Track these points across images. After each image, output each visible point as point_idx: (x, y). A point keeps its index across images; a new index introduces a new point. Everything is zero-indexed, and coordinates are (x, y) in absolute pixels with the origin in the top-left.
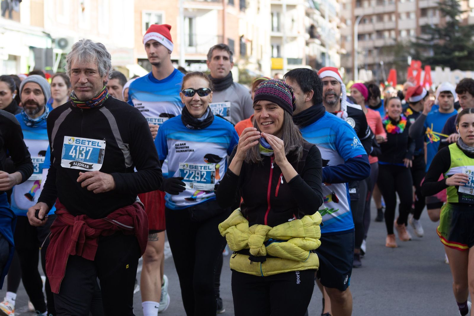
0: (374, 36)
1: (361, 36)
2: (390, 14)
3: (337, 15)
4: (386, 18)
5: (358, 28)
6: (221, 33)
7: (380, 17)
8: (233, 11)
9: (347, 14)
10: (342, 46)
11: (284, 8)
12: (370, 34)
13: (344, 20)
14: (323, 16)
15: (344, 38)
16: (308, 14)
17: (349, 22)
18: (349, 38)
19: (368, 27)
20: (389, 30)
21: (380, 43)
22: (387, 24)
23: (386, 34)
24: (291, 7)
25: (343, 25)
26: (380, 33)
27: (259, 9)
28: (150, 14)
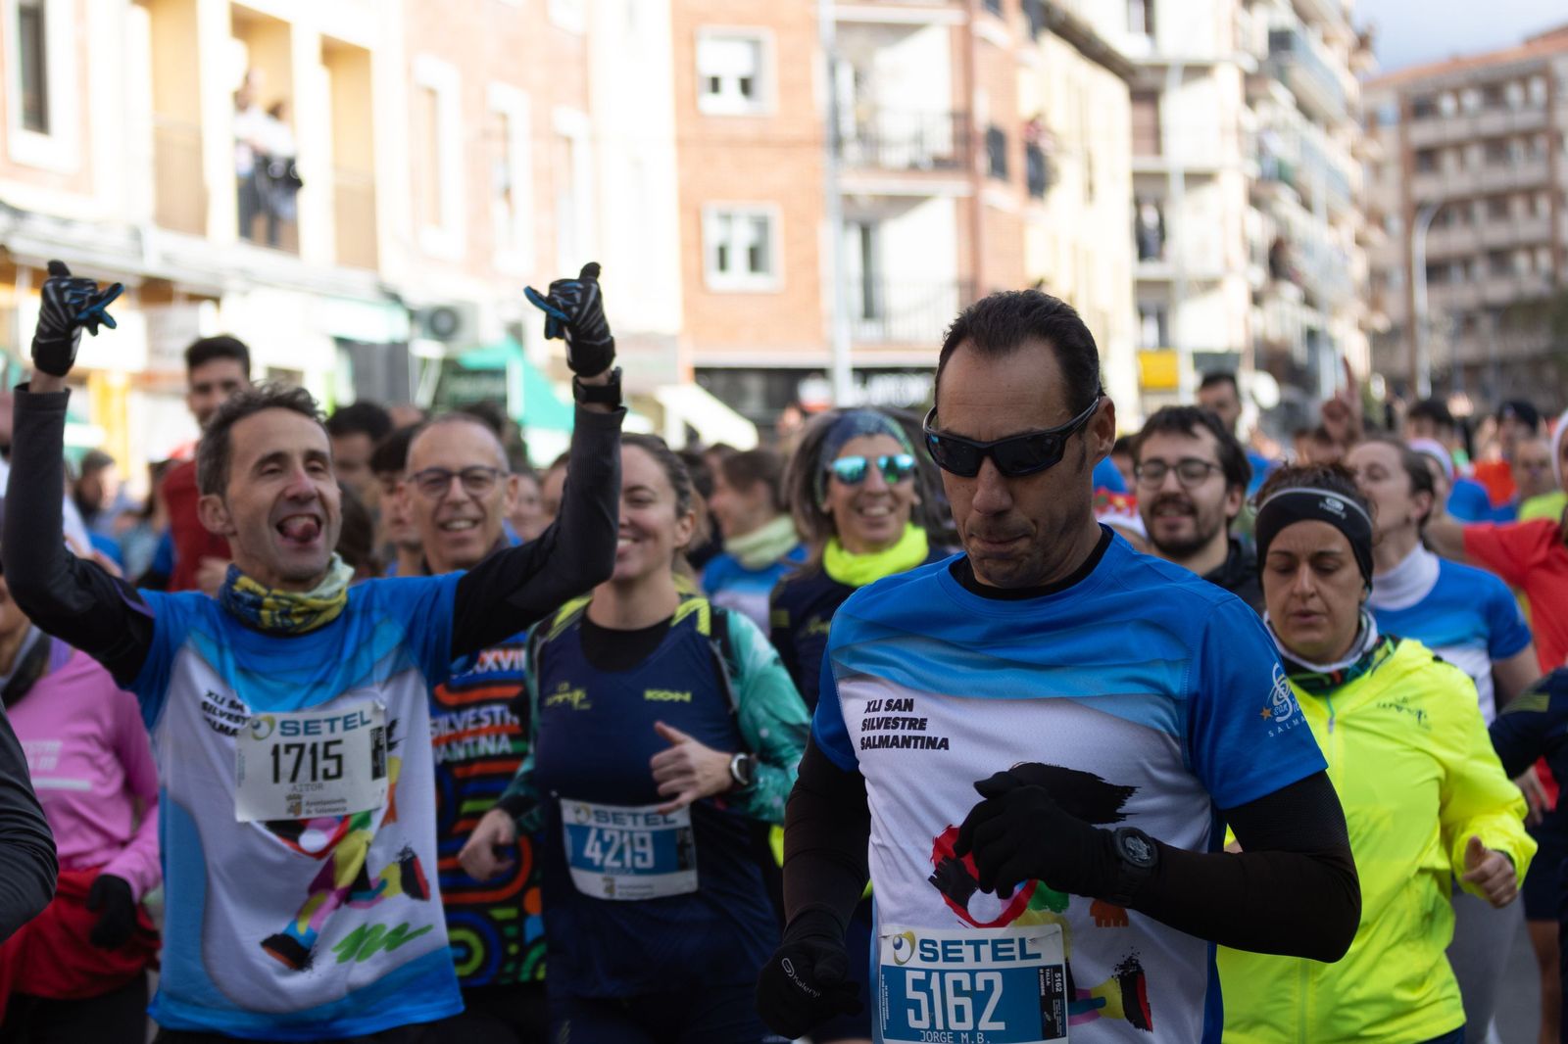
0: (1481, 269)
1: (1436, 270)
2: (1530, 193)
3: (1354, 200)
4: (1518, 206)
5: (1424, 244)
6: (966, 272)
7: (1498, 203)
8: (1004, 197)
9: (1389, 198)
10: (1375, 304)
11: (1176, 186)
12: (1466, 262)
13: (1375, 217)
14: (1306, 205)
15: (1378, 276)
16: (1256, 201)
17: (1396, 224)
18: (1398, 278)
19: (1458, 239)
20: (1531, 248)
21: (1499, 290)
22: (1524, 226)
23: (1522, 261)
24: (1198, 179)
25: (1376, 236)
26: (1499, 258)
27: (1090, 188)
28: (727, 218)
